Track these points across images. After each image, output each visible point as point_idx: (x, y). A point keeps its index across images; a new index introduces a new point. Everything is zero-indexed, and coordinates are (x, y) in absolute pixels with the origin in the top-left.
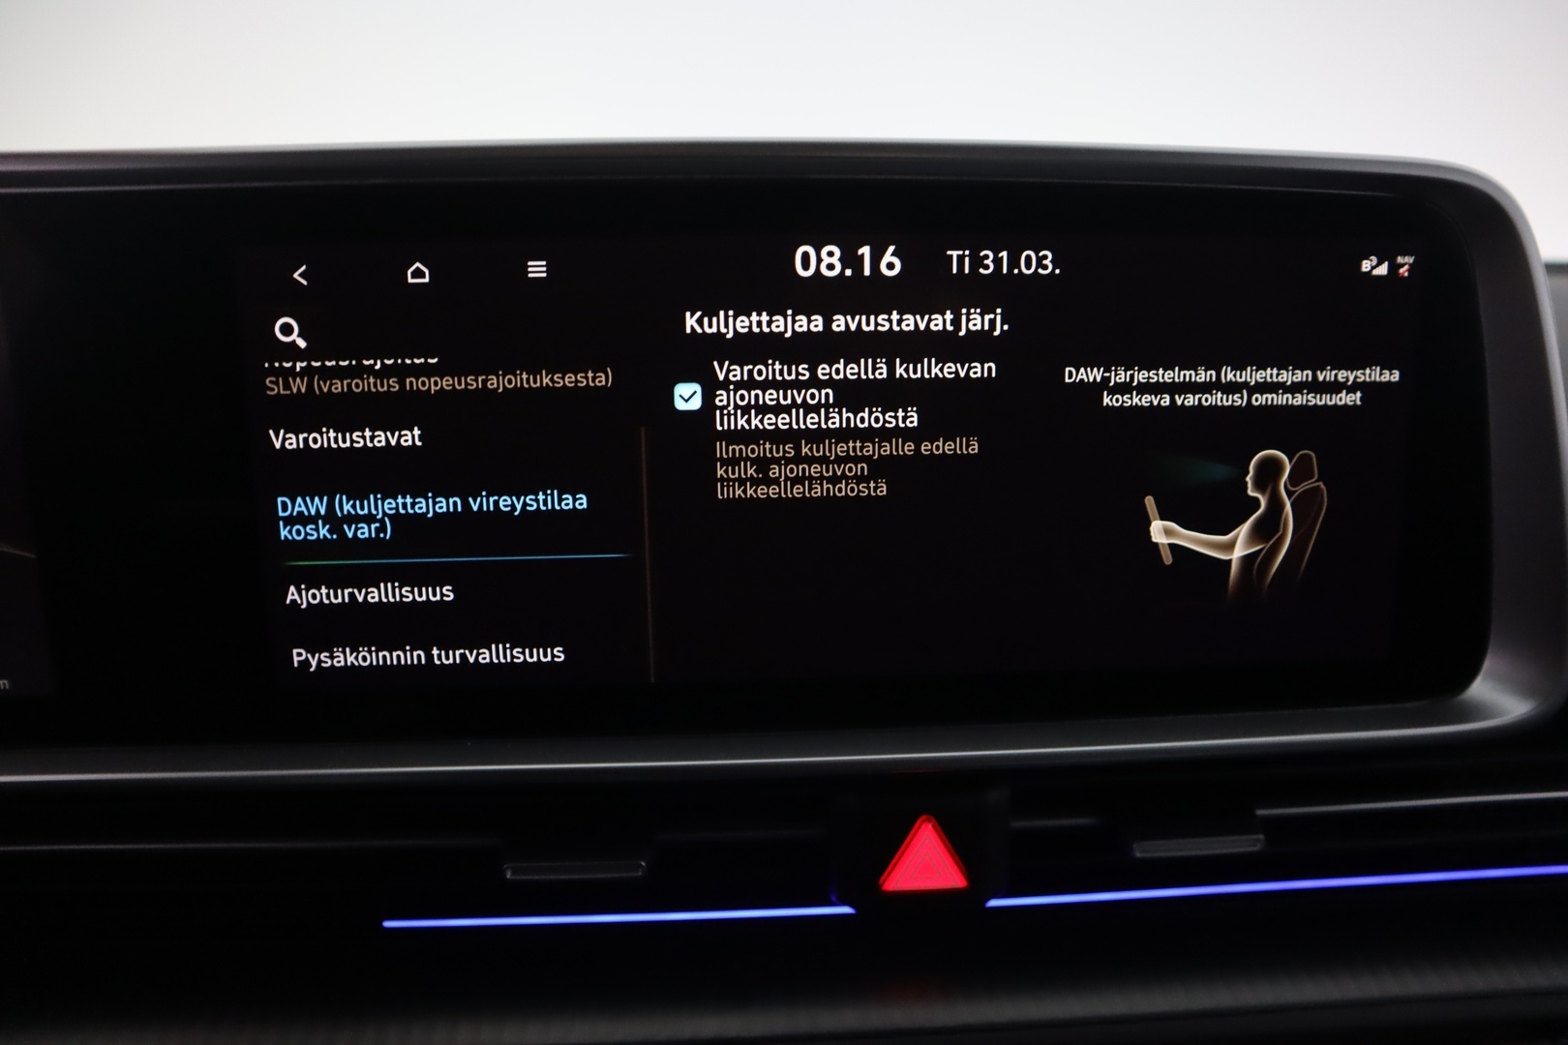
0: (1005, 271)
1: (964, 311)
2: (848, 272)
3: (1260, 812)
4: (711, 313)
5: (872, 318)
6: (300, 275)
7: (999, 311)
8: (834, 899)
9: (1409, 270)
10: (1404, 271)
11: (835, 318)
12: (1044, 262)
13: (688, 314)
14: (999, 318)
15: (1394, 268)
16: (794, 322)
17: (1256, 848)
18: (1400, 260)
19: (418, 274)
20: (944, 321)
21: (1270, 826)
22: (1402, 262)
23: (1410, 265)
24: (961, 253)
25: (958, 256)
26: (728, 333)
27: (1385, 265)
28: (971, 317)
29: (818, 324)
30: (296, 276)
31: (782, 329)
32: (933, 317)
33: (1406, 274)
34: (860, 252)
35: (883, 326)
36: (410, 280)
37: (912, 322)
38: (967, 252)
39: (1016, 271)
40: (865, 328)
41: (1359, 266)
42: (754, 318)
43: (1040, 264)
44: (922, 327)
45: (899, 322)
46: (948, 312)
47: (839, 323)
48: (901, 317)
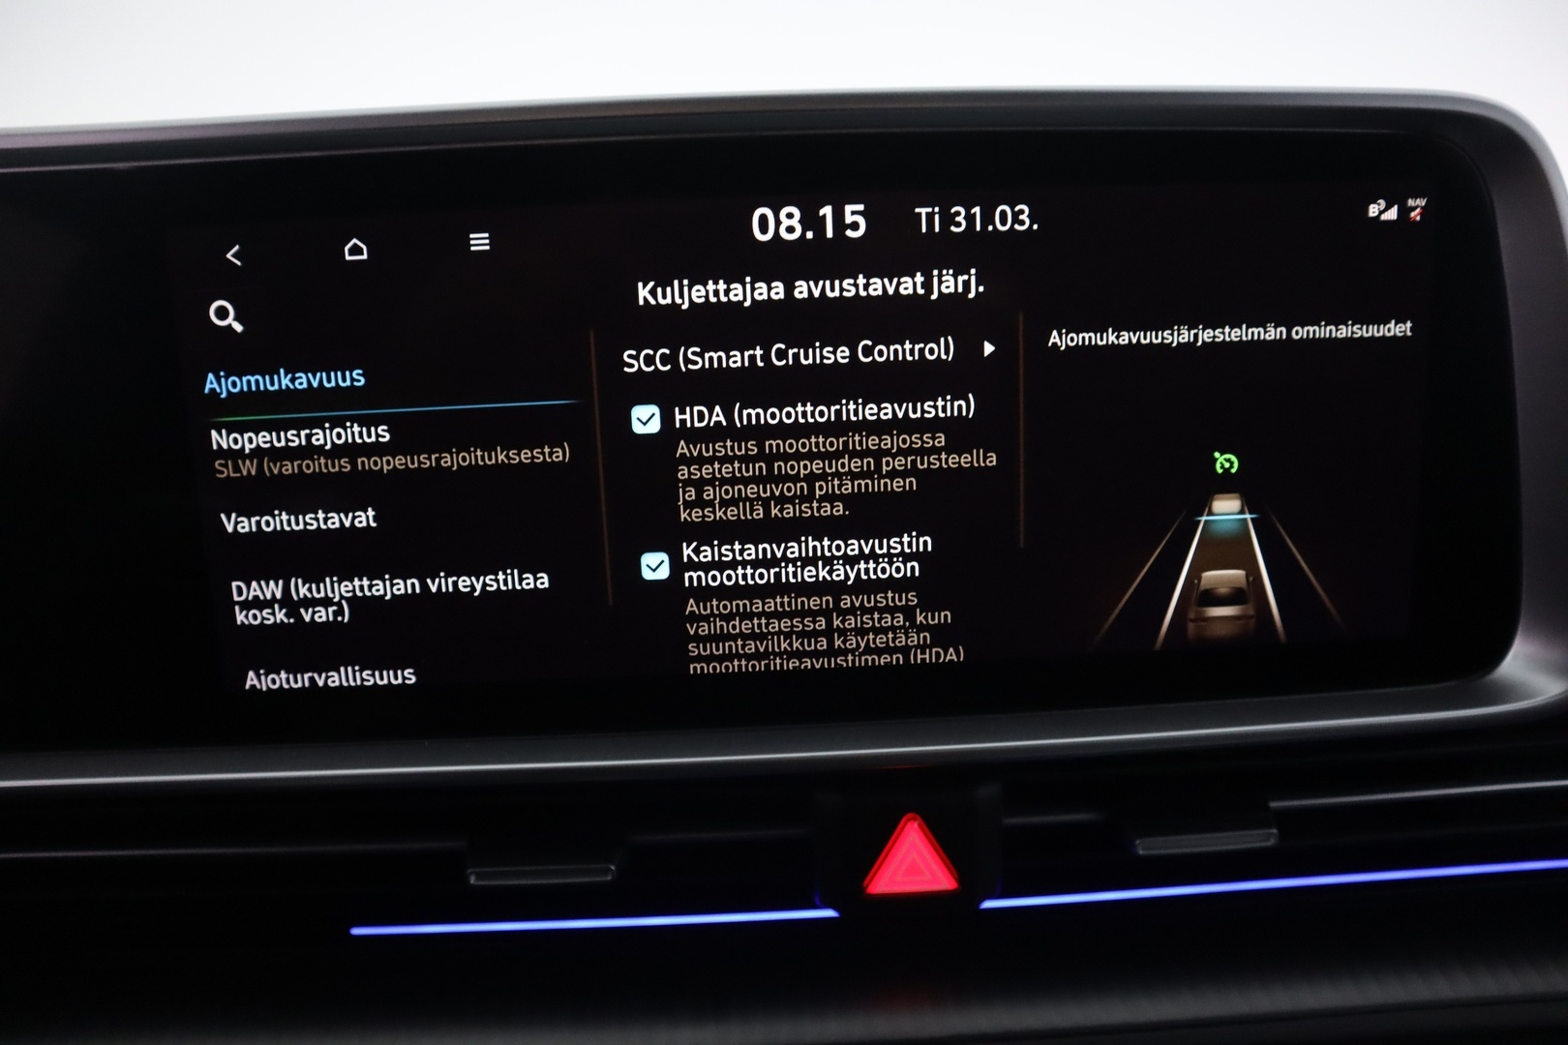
0: (978, 228)
1: (936, 272)
2: (810, 235)
3: (1274, 804)
4: (664, 282)
5: (837, 282)
6: (234, 256)
7: (973, 271)
8: (818, 903)
9: (1421, 214)
10: (1415, 215)
11: (797, 284)
12: (1021, 217)
13: (640, 285)
14: (973, 278)
15: (1404, 211)
16: (753, 289)
17: (1272, 842)
18: (1411, 202)
19: (356, 250)
20: (915, 284)
21: (1284, 819)
22: (1413, 204)
23: (1422, 208)
24: (930, 210)
25: (927, 213)
26: (683, 303)
27: (1395, 209)
28: (944, 279)
29: (778, 291)
30: (229, 256)
31: (741, 298)
32: (902, 280)
33: (1418, 218)
34: (822, 212)
35: (849, 291)
36: (348, 258)
37: (879, 286)
38: (937, 209)
39: (990, 228)
40: (829, 294)
41: (1366, 211)
42: (711, 286)
43: (1016, 220)
44: (891, 291)
45: (866, 287)
46: (919, 274)
47: (802, 289)
48: (868, 281)
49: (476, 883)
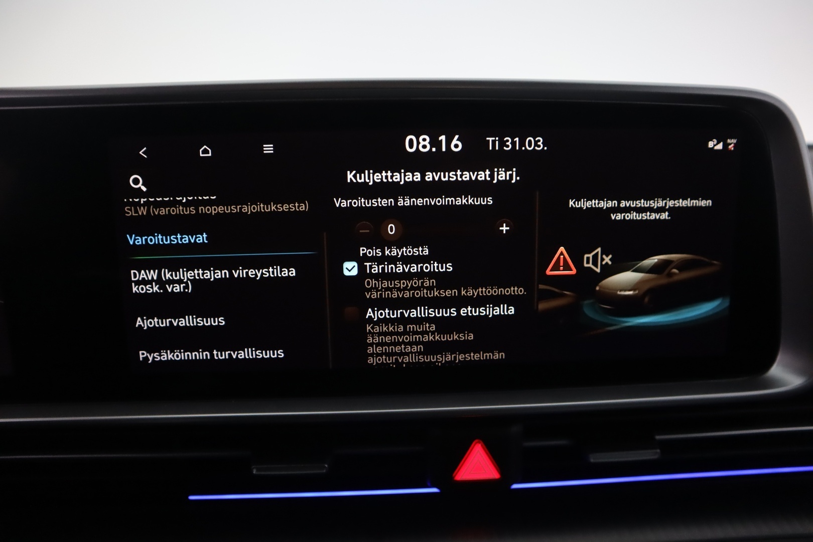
0: (517, 148)
1: (496, 170)
2: (434, 150)
3: (658, 437)
4: (361, 171)
5: (447, 173)
6: (143, 153)
7: (514, 169)
8: (428, 485)
9: (734, 147)
10: (731, 147)
11: (427, 174)
12: (539, 143)
13: (349, 172)
14: (514, 173)
15: (726, 145)
16: (405, 176)
17: (656, 457)
18: (729, 141)
19: (205, 151)
20: (485, 175)
21: (663, 444)
22: (730, 142)
23: (734, 144)
24: (494, 139)
25: (492, 140)
26: (370, 182)
27: (721, 144)
28: (500, 173)
29: (418, 177)
30: (141, 153)
31: (399, 180)
32: (479, 173)
33: (733, 149)
34: (440, 138)
35: (453, 178)
36: (201, 155)
37: (468, 176)
38: (497, 139)
39: (523, 148)
40: (443, 179)
41: (707, 144)
42: (384, 174)
43: (536, 145)
44: (473, 178)
45: (461, 176)
46: (487, 170)
47: (429, 177)
48: (462, 173)
49: (257, 473)
